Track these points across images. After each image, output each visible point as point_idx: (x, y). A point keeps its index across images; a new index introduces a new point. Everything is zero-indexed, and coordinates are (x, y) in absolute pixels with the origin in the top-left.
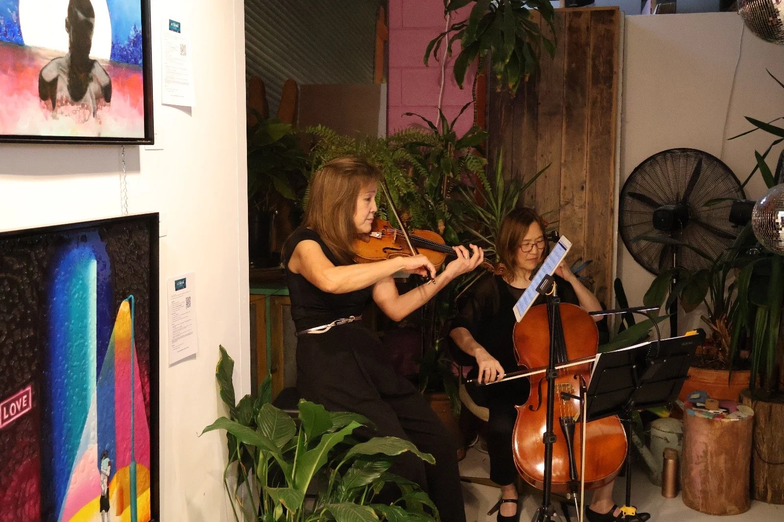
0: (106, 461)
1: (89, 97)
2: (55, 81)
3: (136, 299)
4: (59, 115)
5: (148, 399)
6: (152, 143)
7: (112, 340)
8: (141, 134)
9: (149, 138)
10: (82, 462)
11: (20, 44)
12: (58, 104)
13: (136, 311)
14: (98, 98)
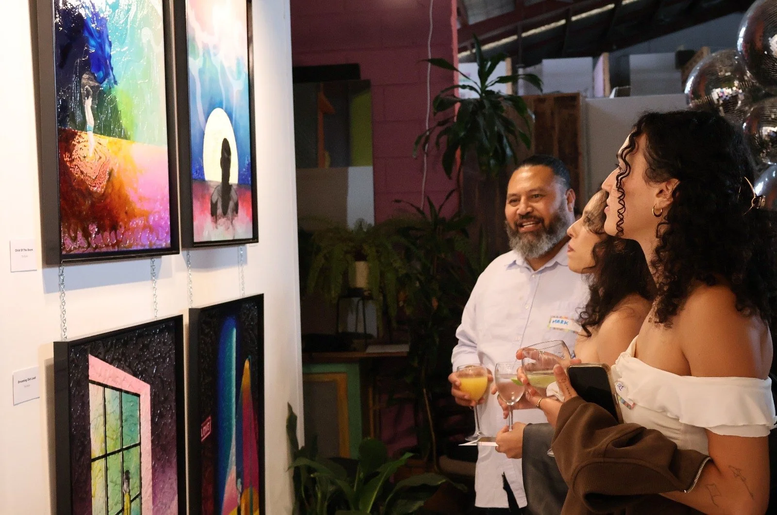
0: (239, 480)
1: (230, 211)
2: (217, 202)
3: (252, 358)
4: (219, 226)
5: (257, 437)
6: (257, 242)
7: (241, 389)
8: (250, 236)
9: (255, 239)
10: (229, 478)
11: (204, 180)
12: (218, 218)
13: (252, 365)
14: (233, 212)
